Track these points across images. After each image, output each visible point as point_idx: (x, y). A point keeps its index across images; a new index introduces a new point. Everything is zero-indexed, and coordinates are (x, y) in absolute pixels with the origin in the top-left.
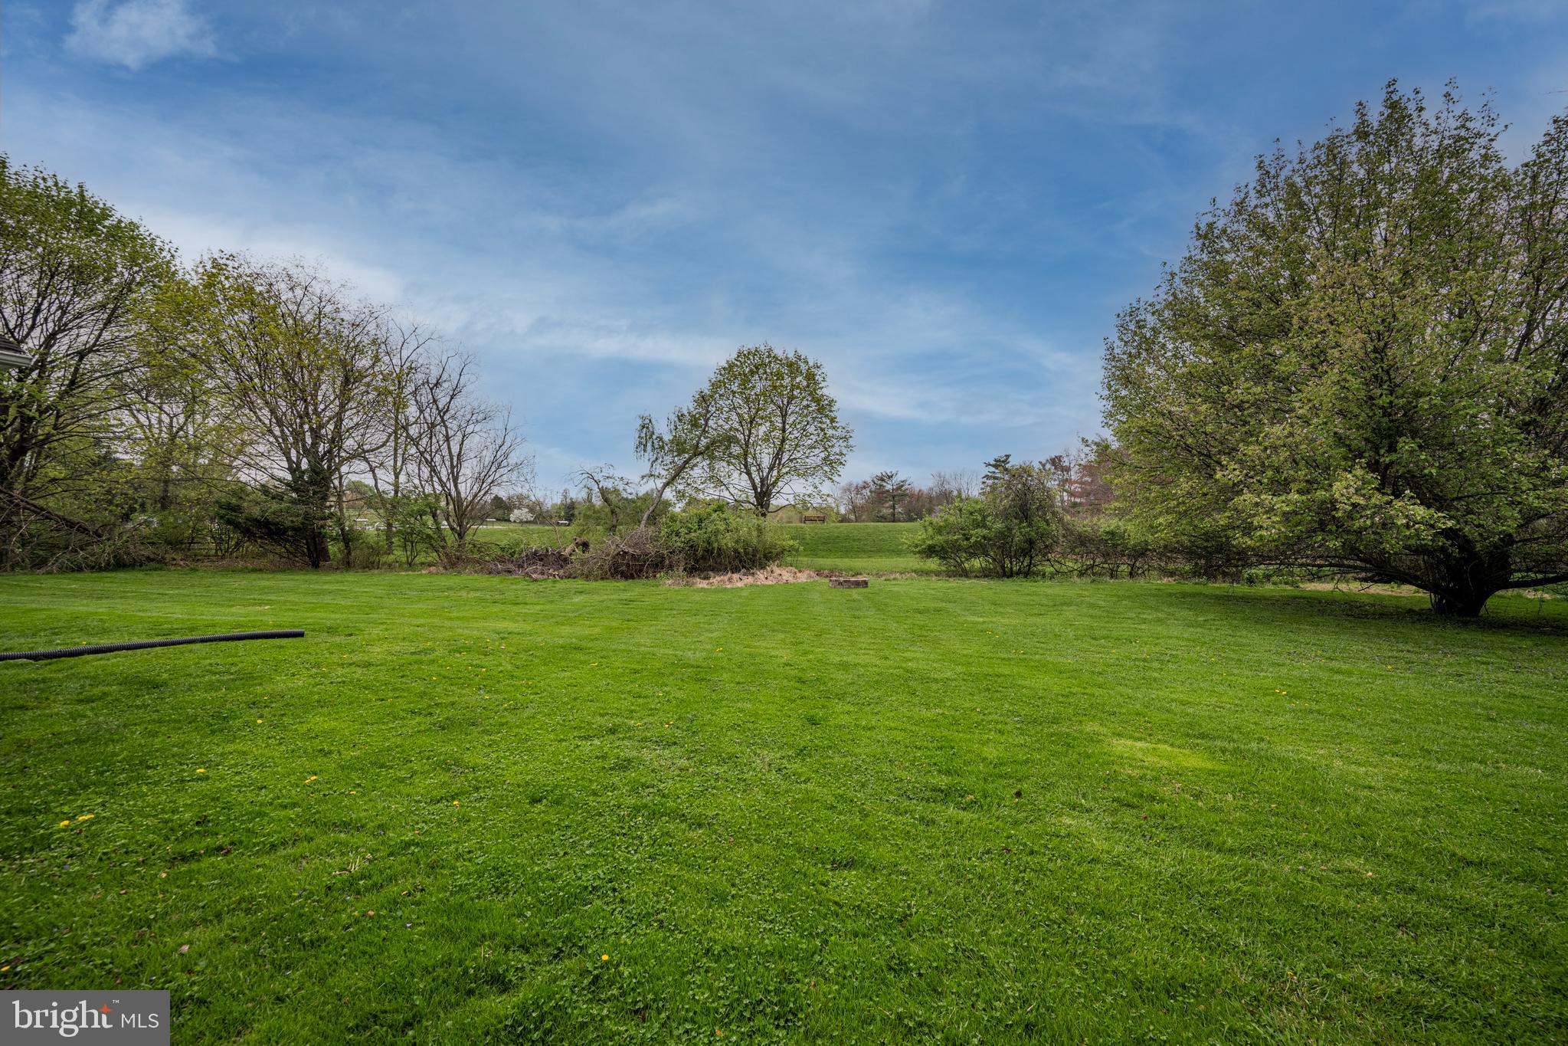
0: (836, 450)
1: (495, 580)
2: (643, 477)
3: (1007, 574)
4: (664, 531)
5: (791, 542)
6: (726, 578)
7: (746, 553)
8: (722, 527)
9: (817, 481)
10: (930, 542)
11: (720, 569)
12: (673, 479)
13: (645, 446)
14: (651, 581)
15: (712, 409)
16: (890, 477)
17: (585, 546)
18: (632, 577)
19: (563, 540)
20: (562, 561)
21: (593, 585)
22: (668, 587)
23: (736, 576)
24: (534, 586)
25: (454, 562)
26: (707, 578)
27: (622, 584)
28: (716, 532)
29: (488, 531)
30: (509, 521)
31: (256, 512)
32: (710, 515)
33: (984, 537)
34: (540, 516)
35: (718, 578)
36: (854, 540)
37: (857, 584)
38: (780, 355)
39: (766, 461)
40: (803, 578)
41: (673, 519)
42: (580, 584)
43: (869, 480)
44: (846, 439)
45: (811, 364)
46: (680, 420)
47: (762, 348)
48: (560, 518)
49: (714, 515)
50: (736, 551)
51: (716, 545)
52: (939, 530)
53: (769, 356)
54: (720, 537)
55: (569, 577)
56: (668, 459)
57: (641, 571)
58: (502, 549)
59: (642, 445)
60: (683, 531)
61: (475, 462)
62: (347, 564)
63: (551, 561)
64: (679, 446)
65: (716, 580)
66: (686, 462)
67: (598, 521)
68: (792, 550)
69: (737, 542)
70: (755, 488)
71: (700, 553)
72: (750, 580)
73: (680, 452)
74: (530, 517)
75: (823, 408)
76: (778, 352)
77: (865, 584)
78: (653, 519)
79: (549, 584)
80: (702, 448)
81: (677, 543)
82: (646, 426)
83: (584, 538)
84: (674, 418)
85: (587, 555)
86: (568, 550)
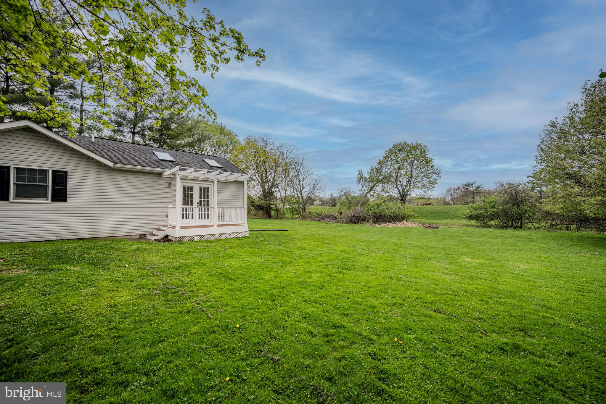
0: (433, 178)
1: (317, 223)
2: (359, 191)
3: (506, 227)
4: (366, 209)
5: (412, 213)
6: (386, 224)
7: (394, 216)
8: (385, 208)
9: (426, 190)
10: (471, 214)
11: (384, 222)
12: (370, 191)
13: (360, 180)
14: (362, 225)
15: (384, 166)
16: (472, 184)
17: (341, 213)
18: (356, 223)
19: (334, 211)
20: (335, 218)
21: (344, 225)
22: (367, 226)
23: (390, 224)
24: (327, 225)
25: (304, 218)
26: (380, 224)
27: (353, 225)
28: (383, 209)
29: (311, 208)
30: (313, 204)
31: (258, 203)
32: (381, 203)
33: (494, 212)
34: (323, 203)
35: (384, 224)
36: (445, 213)
37: (434, 228)
38: (410, 144)
39: (405, 183)
40: (415, 225)
41: (369, 205)
42: (340, 224)
43: (460, 186)
44: (438, 173)
45: (422, 146)
46: (372, 171)
47: (403, 142)
48: (330, 203)
49: (383, 204)
50: (390, 216)
51: (383, 214)
52: (476, 209)
53: (406, 145)
54: (384, 211)
55: (337, 223)
56: (368, 184)
57: (359, 221)
58: (317, 214)
59: (359, 180)
60: (372, 209)
61: (308, 187)
62: (277, 218)
63: (331, 218)
64: (372, 180)
65: (383, 225)
66: (374, 185)
67: (345, 205)
68: (412, 216)
69: (391, 213)
70: (400, 193)
71: (378, 216)
72: (395, 225)
73: (372, 182)
74: (320, 203)
75: (428, 162)
76: (409, 143)
77: (437, 228)
78: (362, 205)
79: (331, 224)
80: (379, 179)
81: (370, 213)
82: (360, 173)
83: (341, 211)
84: (370, 170)
85: (342, 216)
86: (336, 215)
